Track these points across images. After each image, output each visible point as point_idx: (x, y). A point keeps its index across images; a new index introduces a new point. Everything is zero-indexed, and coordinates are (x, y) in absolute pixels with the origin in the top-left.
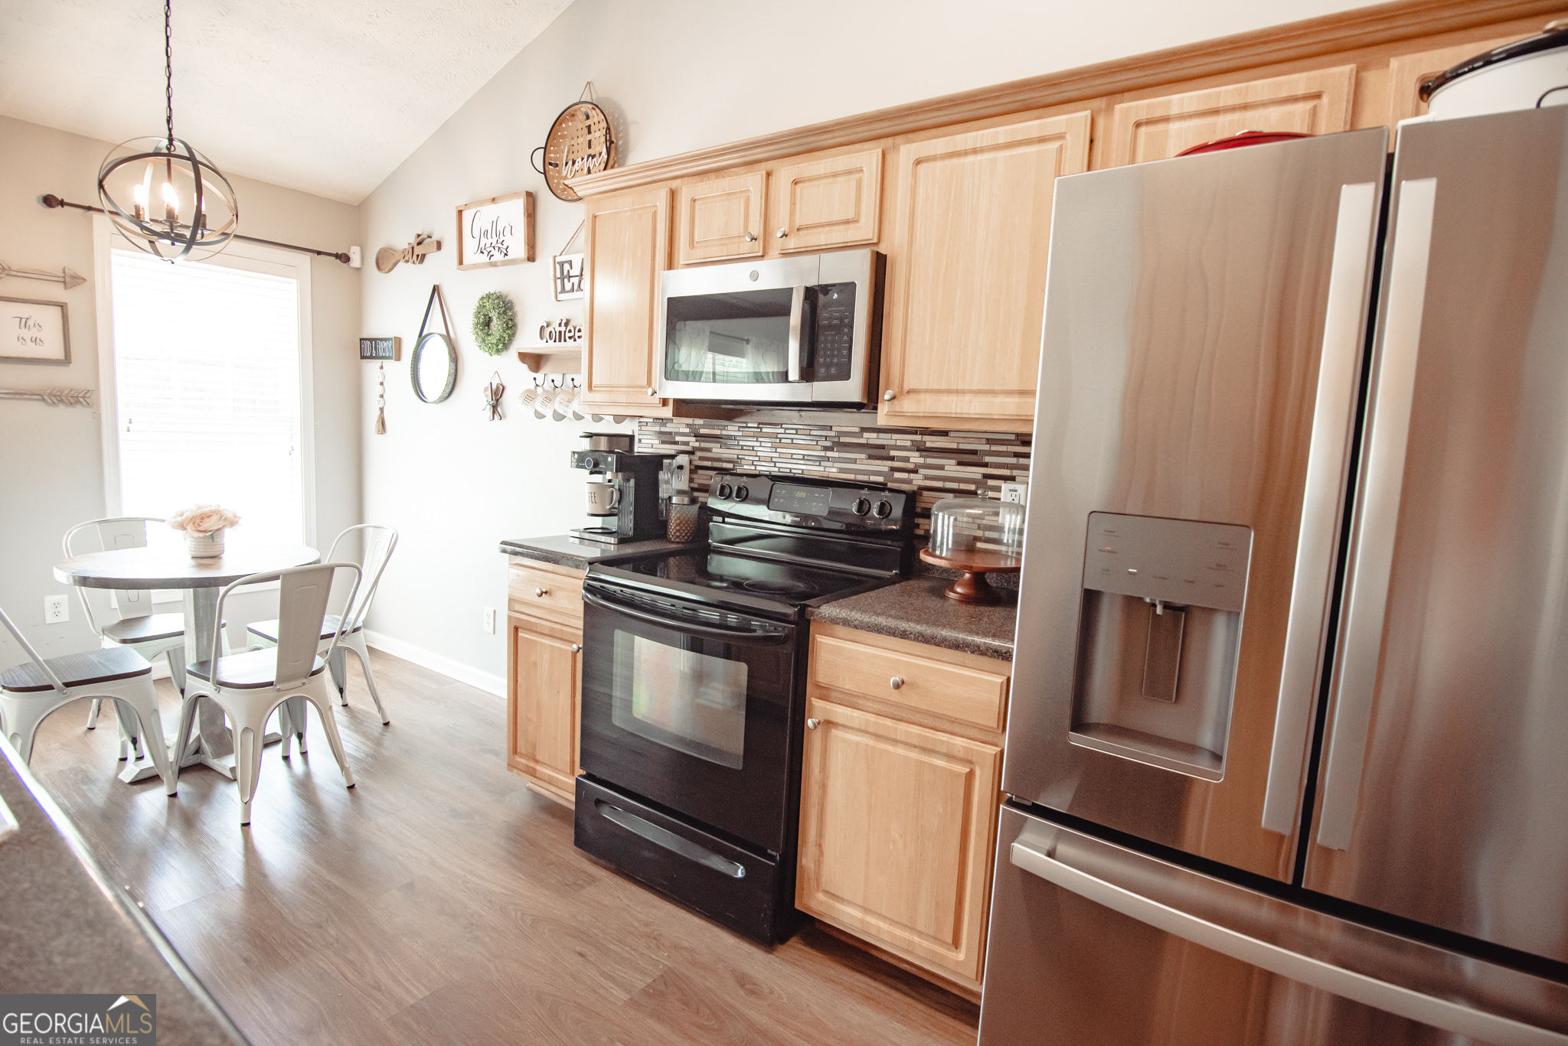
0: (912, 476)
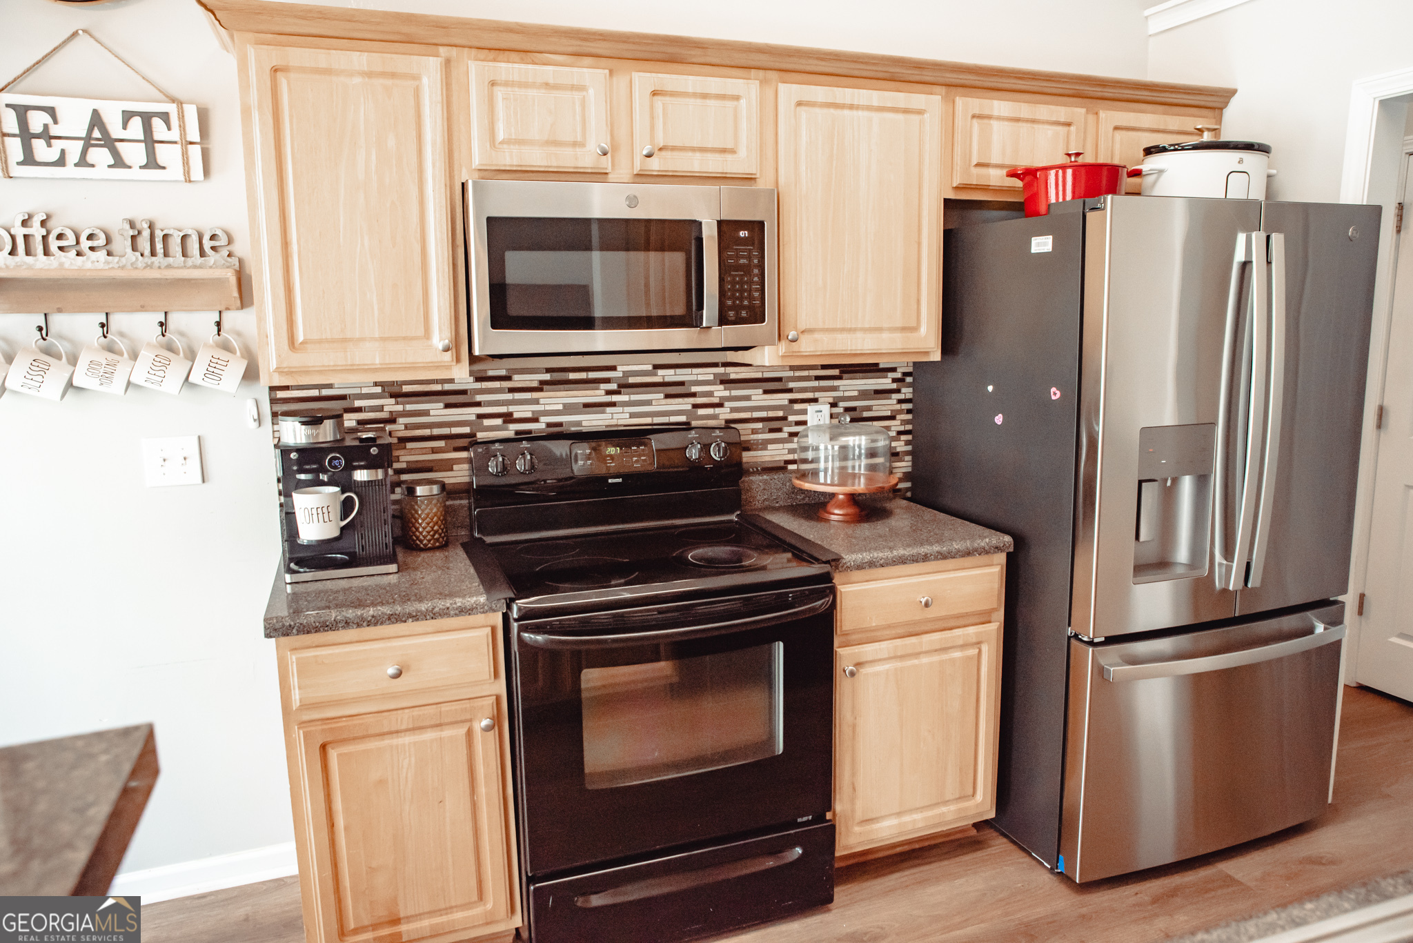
0: (718, 410)
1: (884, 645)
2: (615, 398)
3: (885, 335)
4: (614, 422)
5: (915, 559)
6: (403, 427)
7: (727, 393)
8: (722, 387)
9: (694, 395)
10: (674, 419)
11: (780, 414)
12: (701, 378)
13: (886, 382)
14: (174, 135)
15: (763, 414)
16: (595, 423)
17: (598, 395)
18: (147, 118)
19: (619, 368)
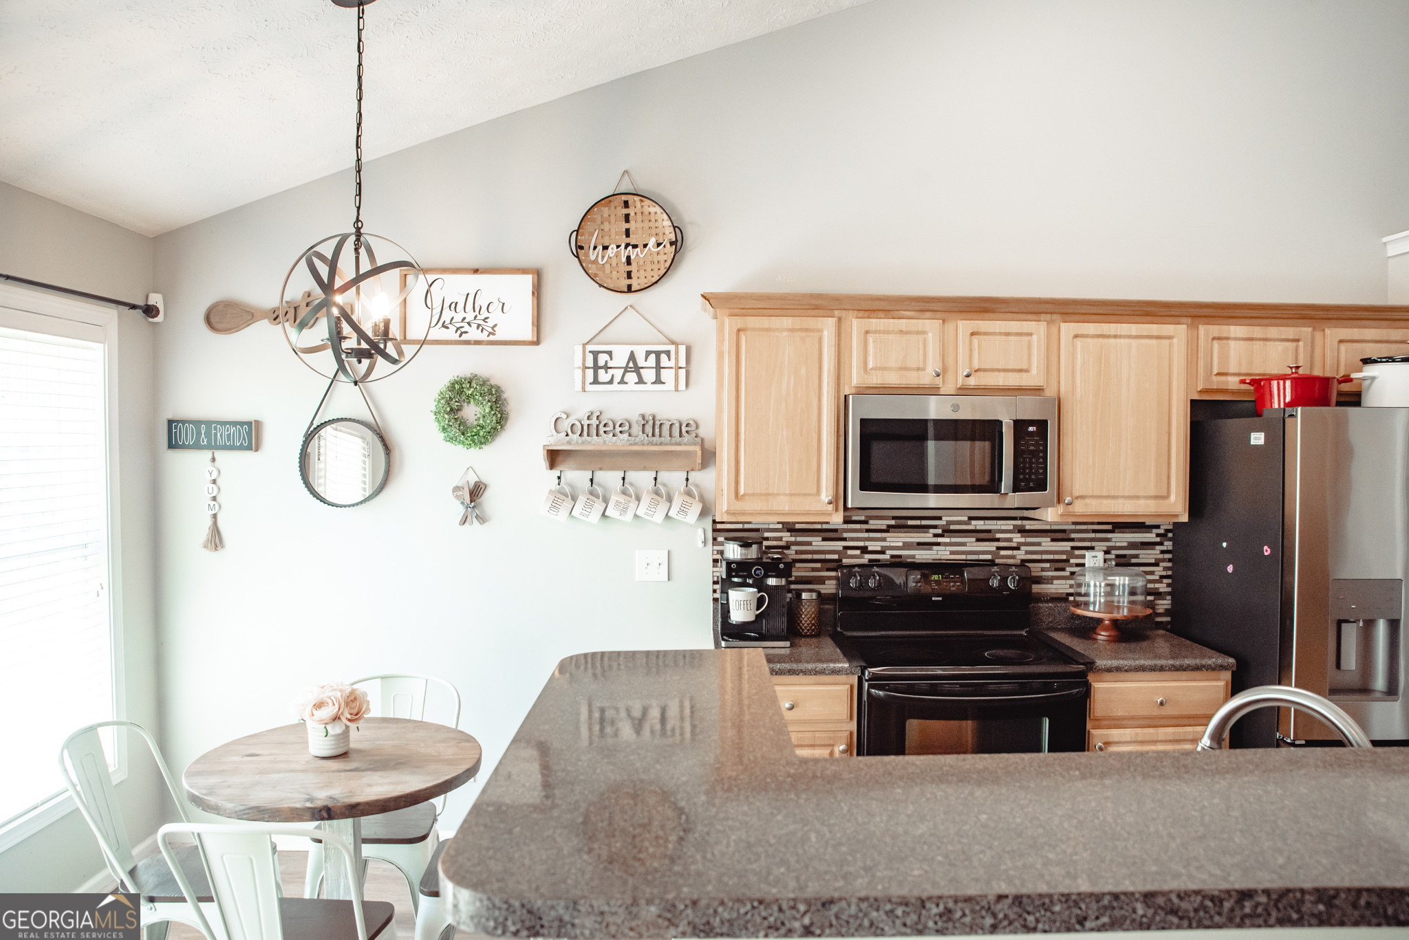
0: (1015, 552)
1: (1127, 731)
2: (940, 540)
4: (938, 557)
5: (1153, 669)
6: (794, 552)
7: (1023, 540)
8: (1019, 535)
9: (998, 540)
10: (982, 557)
11: (1064, 557)
12: (1003, 528)
13: (1151, 537)
14: (672, 364)
15: (1051, 557)
16: (924, 557)
17: (927, 537)
18: (658, 354)
19: (944, 518)
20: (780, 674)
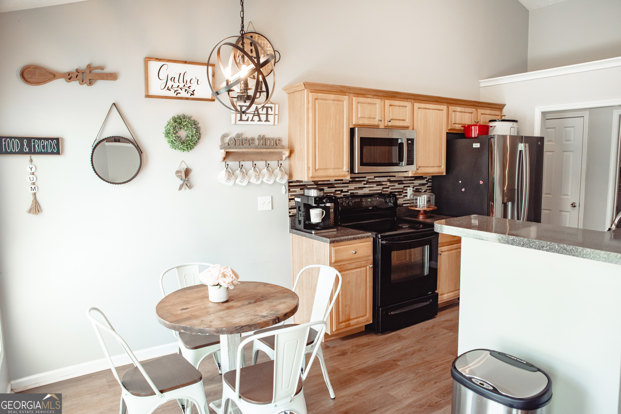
0: (388, 189)
1: (446, 247)
2: (366, 186)
3: (435, 168)
4: (365, 192)
7: (390, 184)
8: (389, 183)
9: (383, 185)
10: (378, 192)
11: (402, 190)
12: (384, 180)
13: (424, 182)
14: (273, 113)
15: (398, 190)
16: (361, 193)
17: (361, 185)
18: (267, 108)
19: (367, 177)
20: (351, 240)
